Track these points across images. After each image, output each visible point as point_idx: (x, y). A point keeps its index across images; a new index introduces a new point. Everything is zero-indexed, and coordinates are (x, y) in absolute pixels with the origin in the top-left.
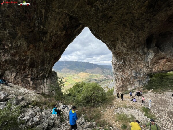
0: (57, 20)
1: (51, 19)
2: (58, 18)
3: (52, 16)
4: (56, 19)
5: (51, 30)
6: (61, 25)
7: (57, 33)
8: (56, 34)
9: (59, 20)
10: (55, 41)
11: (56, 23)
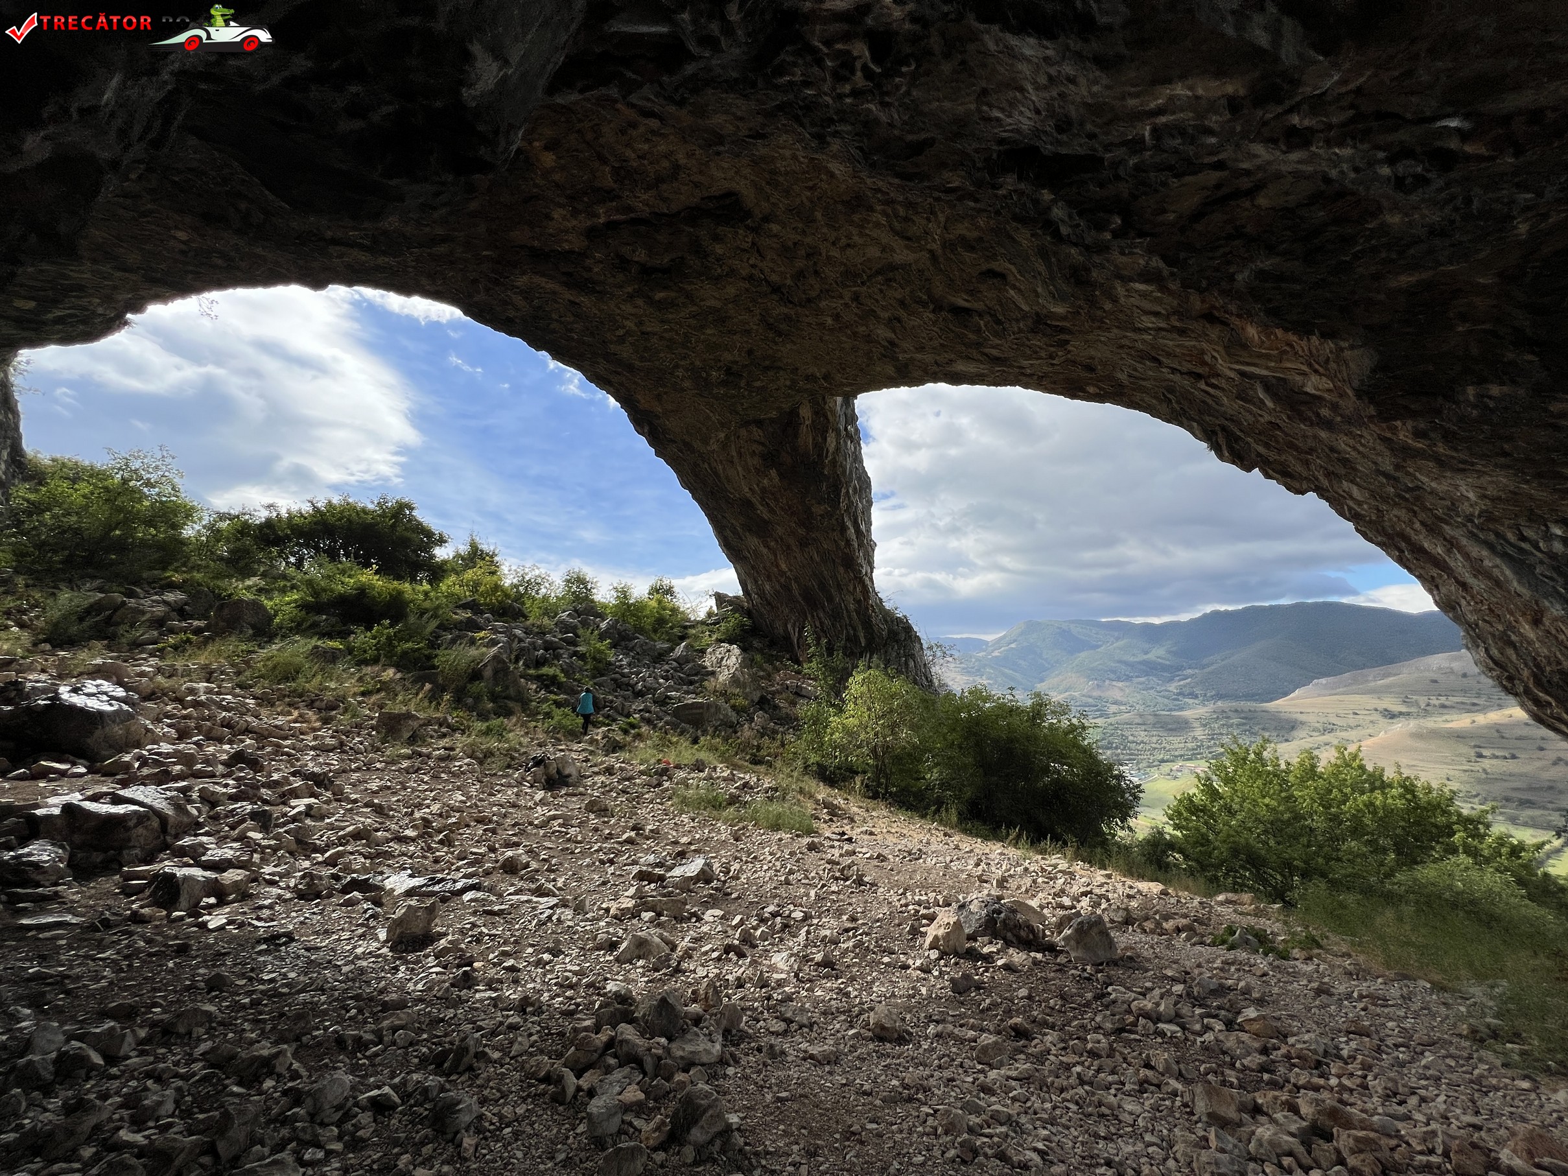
0: (736, 460)
1: (724, 469)
2: (734, 454)
3: (721, 461)
4: (732, 462)
5: (747, 490)
6: (755, 461)
7: (764, 488)
8: (764, 490)
9: (740, 454)
10: (781, 508)
11: (740, 469)
